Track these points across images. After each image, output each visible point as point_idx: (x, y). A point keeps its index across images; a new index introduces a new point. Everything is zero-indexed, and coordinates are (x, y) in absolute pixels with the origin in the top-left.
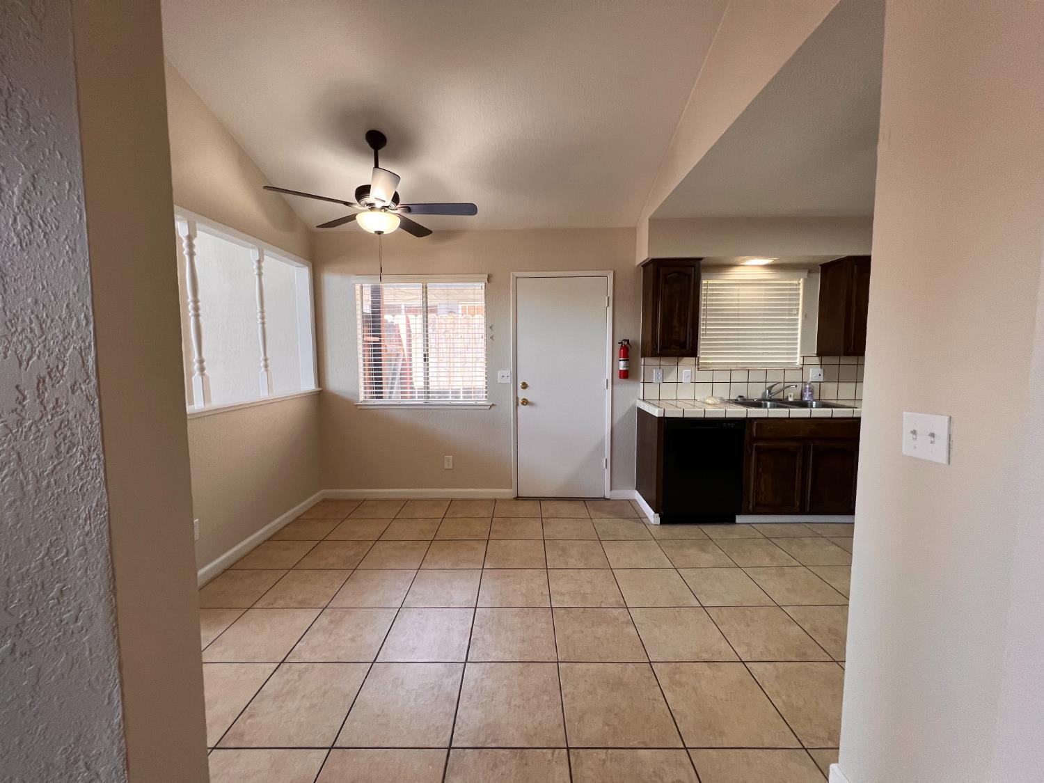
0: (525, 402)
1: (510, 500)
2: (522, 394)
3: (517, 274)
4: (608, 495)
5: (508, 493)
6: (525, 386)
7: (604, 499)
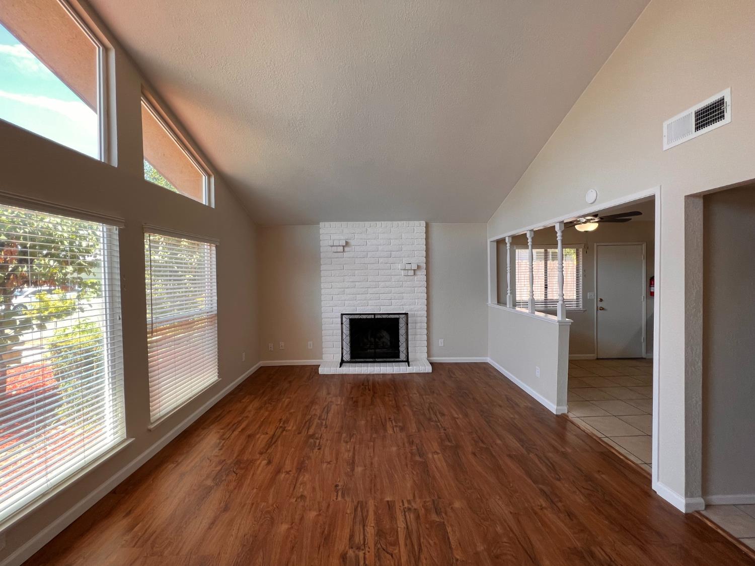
0: (602, 309)
1: (593, 360)
2: (600, 305)
3: (598, 244)
4: (644, 356)
5: (592, 356)
6: (601, 300)
7: (642, 358)
